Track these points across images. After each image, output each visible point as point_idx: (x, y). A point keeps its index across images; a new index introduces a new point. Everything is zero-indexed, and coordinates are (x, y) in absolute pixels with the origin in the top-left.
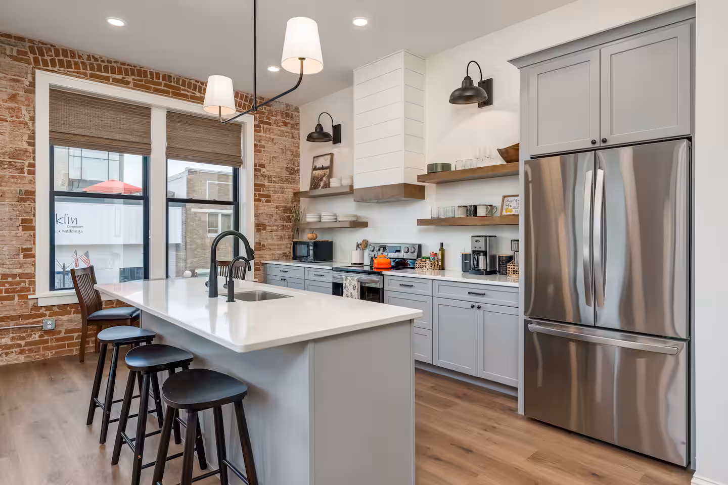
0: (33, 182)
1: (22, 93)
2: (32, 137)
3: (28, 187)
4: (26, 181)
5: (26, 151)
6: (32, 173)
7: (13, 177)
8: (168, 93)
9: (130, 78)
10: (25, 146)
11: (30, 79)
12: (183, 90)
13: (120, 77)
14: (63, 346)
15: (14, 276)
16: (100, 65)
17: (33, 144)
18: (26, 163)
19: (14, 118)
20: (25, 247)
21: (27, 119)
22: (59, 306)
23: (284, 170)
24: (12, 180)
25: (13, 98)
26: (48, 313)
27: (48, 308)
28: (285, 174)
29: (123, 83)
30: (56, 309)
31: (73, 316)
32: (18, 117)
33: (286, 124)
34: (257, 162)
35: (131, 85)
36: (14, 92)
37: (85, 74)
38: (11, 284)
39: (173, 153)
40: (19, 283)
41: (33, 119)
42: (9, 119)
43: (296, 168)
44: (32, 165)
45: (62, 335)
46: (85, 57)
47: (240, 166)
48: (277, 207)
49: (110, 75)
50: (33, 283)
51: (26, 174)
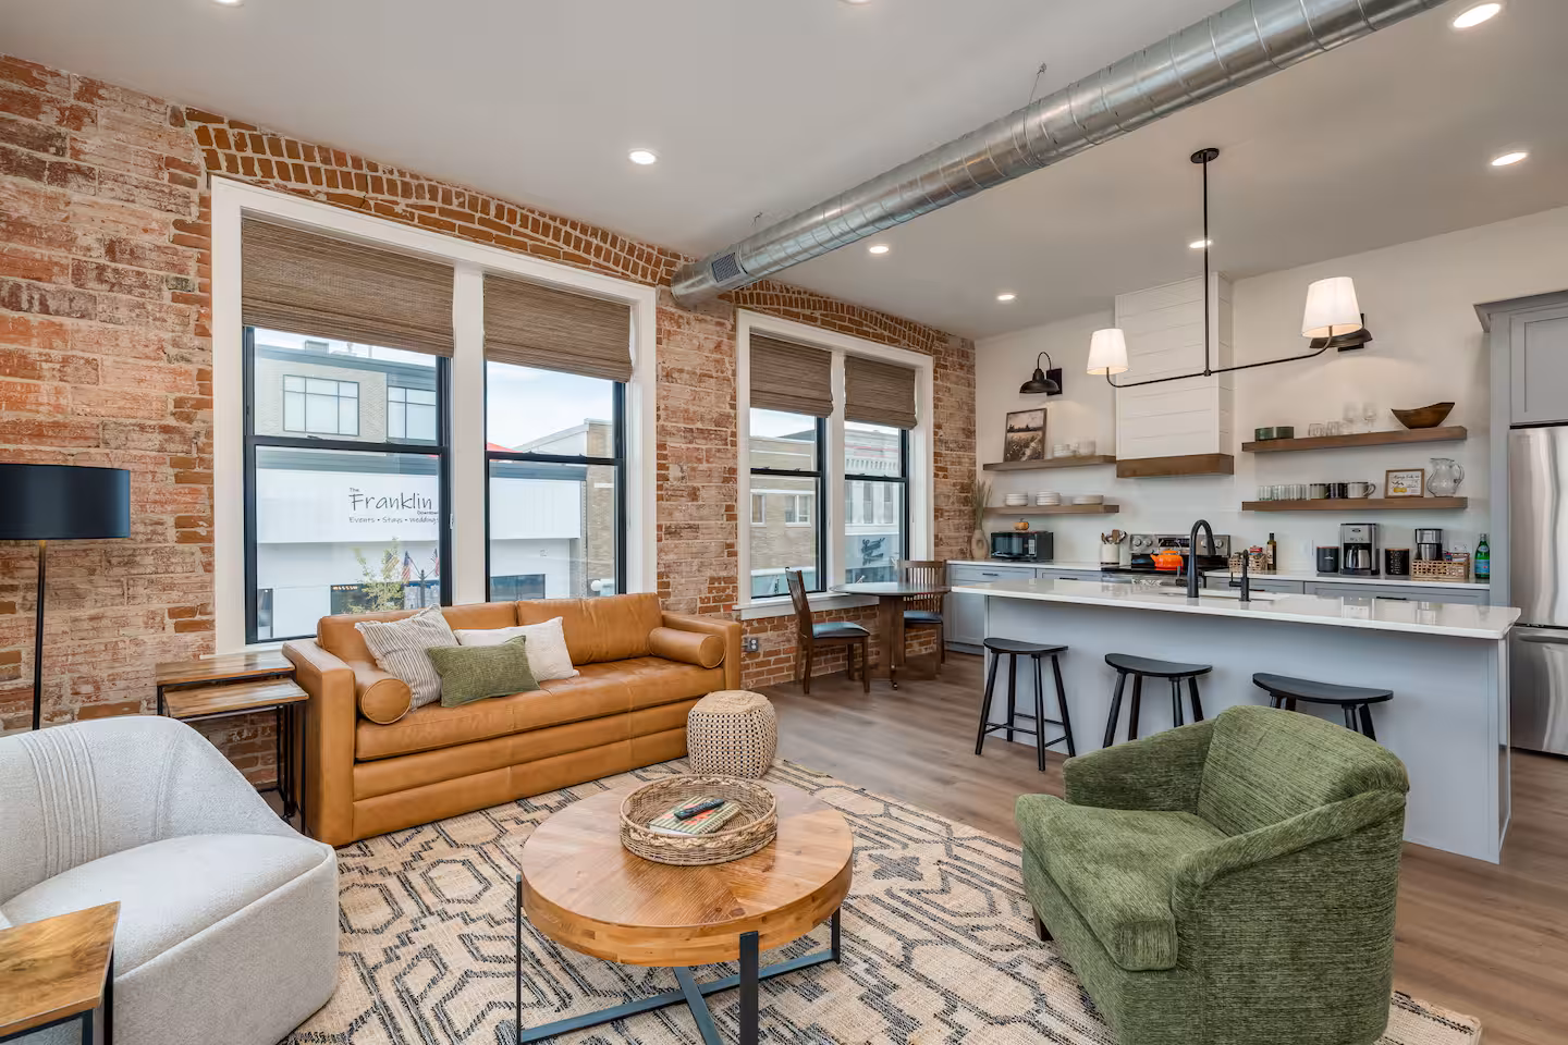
0: (735, 456)
1: (725, 340)
2: (734, 398)
3: (730, 464)
4: (730, 455)
5: (729, 416)
6: (734, 444)
7: (719, 450)
8: (850, 330)
9: (817, 314)
10: (728, 410)
11: (732, 321)
12: (866, 325)
13: (808, 312)
14: (762, 673)
15: (719, 579)
16: (791, 297)
17: (733, 407)
18: (729, 431)
19: (719, 374)
20: (728, 542)
21: (730, 372)
22: (760, 620)
23: (961, 432)
24: (718, 454)
25: (718, 346)
26: (749, 629)
27: (749, 622)
28: (961, 438)
29: (810, 320)
30: (755, 624)
31: (769, 633)
32: (722, 372)
33: (962, 367)
34: (936, 422)
35: (819, 323)
36: (720, 339)
37: (778, 310)
38: (718, 590)
39: (853, 414)
40: (724, 590)
41: (734, 374)
42: (714, 375)
43: (972, 428)
44: (734, 434)
45: (761, 658)
46: (778, 288)
47: (912, 428)
48: (954, 485)
49: (799, 310)
50: (735, 589)
51: (729, 447)
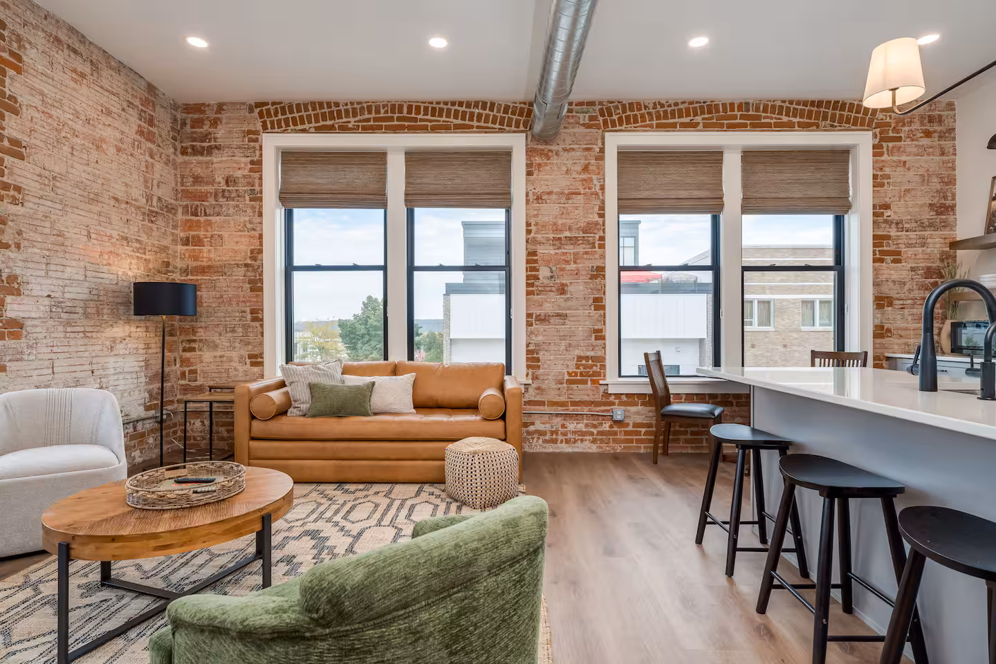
0: (603, 257)
1: (593, 162)
2: (602, 208)
3: (598, 263)
4: (597, 256)
5: (597, 224)
6: (602, 246)
7: (586, 253)
8: (745, 126)
9: (699, 119)
10: (596, 218)
11: (600, 145)
12: (765, 118)
13: (687, 120)
14: (631, 441)
15: (587, 358)
16: (666, 111)
17: (602, 216)
18: (597, 236)
19: (587, 190)
20: (596, 327)
21: (597, 188)
22: (627, 395)
23: (927, 209)
24: (585, 256)
25: (586, 169)
26: (617, 401)
27: (618, 396)
28: (927, 215)
29: (692, 126)
30: (624, 398)
31: (640, 407)
32: (589, 189)
33: (928, 134)
34: (877, 202)
35: (701, 127)
36: (587, 162)
37: (651, 126)
38: (585, 367)
39: (751, 205)
40: (591, 367)
41: (602, 188)
42: (582, 192)
43: (948, 203)
44: (602, 239)
45: (630, 428)
46: (651, 106)
47: (847, 212)
48: (913, 269)
49: (676, 120)
50: (603, 367)
51: (597, 249)
